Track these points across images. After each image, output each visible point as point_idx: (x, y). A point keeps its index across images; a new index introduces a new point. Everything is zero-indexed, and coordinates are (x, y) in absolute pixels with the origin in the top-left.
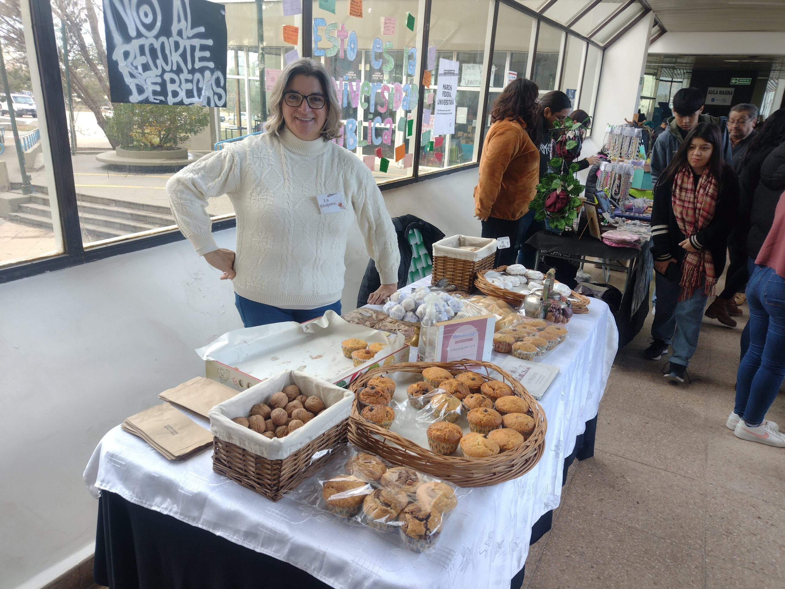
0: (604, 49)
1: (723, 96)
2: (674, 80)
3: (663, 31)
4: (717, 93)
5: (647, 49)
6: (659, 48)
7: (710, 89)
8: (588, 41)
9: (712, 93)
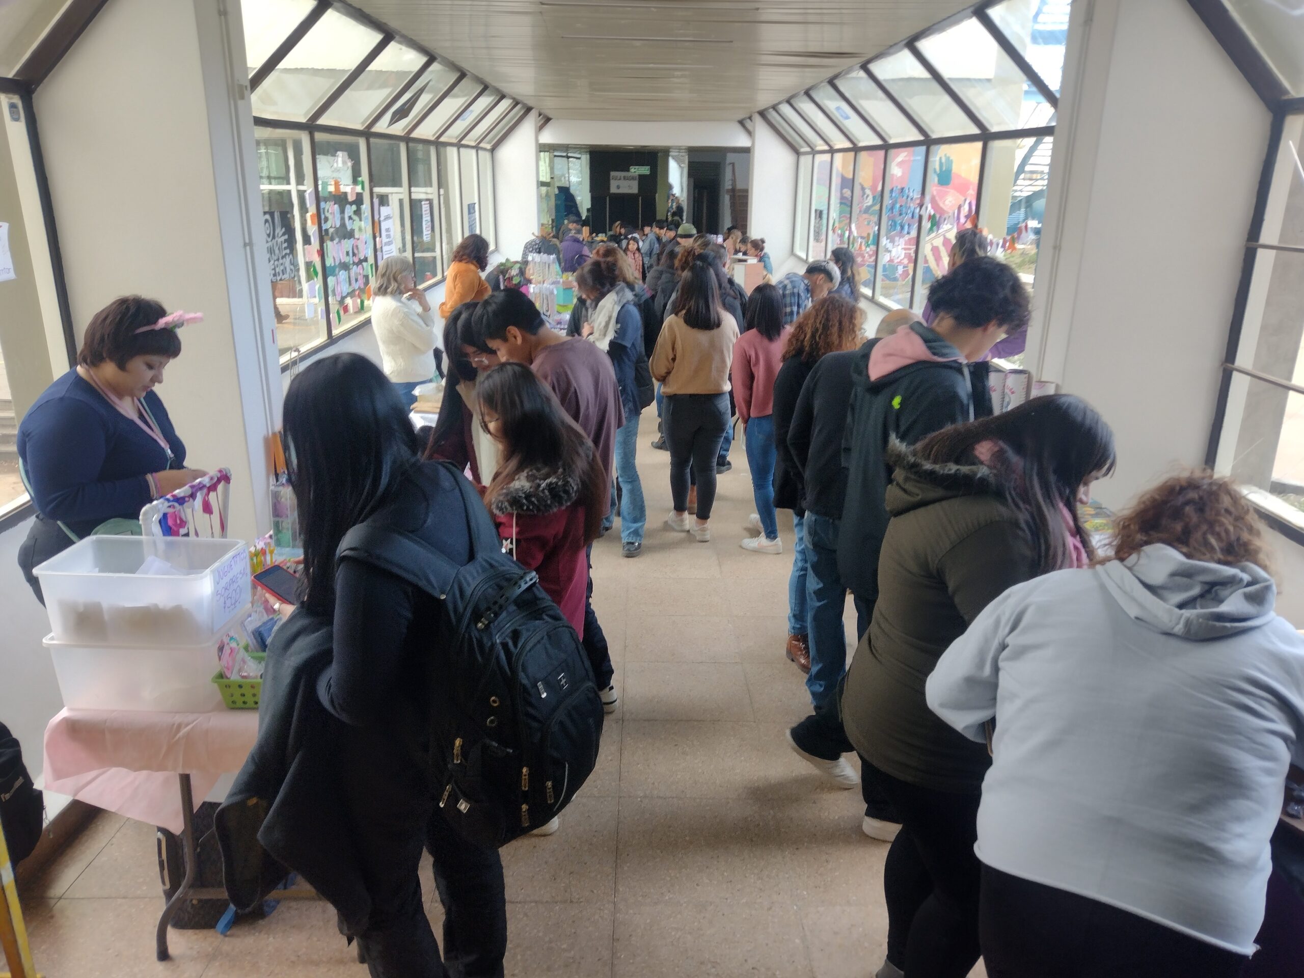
0: (493, 150)
1: (627, 183)
2: (570, 155)
3: (548, 120)
4: (620, 179)
5: (537, 140)
6: (547, 137)
7: (613, 174)
8: (477, 148)
9: (615, 178)
